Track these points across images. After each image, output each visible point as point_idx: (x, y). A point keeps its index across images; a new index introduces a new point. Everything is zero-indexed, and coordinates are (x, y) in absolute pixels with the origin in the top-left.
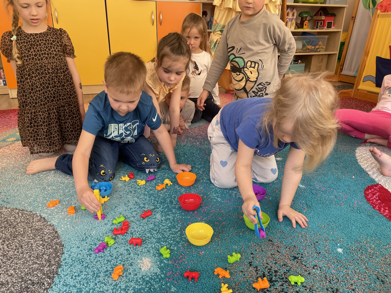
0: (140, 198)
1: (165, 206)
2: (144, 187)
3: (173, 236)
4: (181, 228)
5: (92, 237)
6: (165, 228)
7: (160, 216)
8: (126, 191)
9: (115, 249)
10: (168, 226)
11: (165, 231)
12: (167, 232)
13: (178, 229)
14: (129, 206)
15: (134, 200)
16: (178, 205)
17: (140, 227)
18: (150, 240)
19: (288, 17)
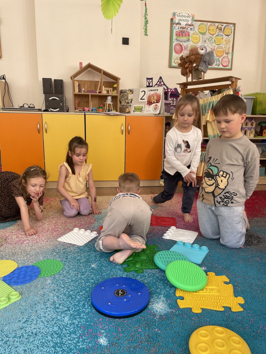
0: (59, 297)
1: (77, 309)
2: (68, 287)
3: (69, 342)
4: (80, 335)
5: (3, 332)
6: (66, 332)
7: (67, 319)
8: (51, 289)
9: (16, 348)
10: (70, 331)
11: (65, 336)
12: (67, 337)
13: (77, 335)
14: (47, 304)
15: (53, 299)
16: (89, 309)
17: (46, 328)
18: (48, 343)
19: (247, 127)
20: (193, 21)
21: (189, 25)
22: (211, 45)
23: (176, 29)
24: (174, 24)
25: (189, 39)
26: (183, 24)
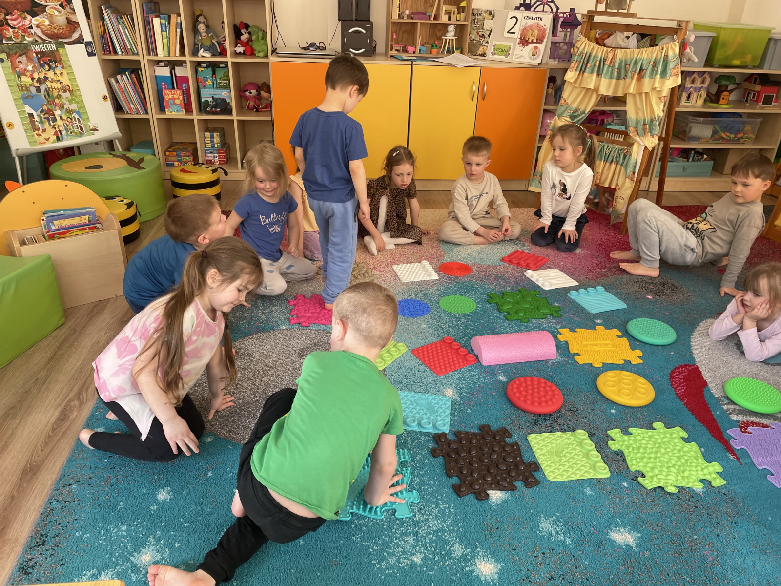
4: (478, 373)
19: (693, 86)
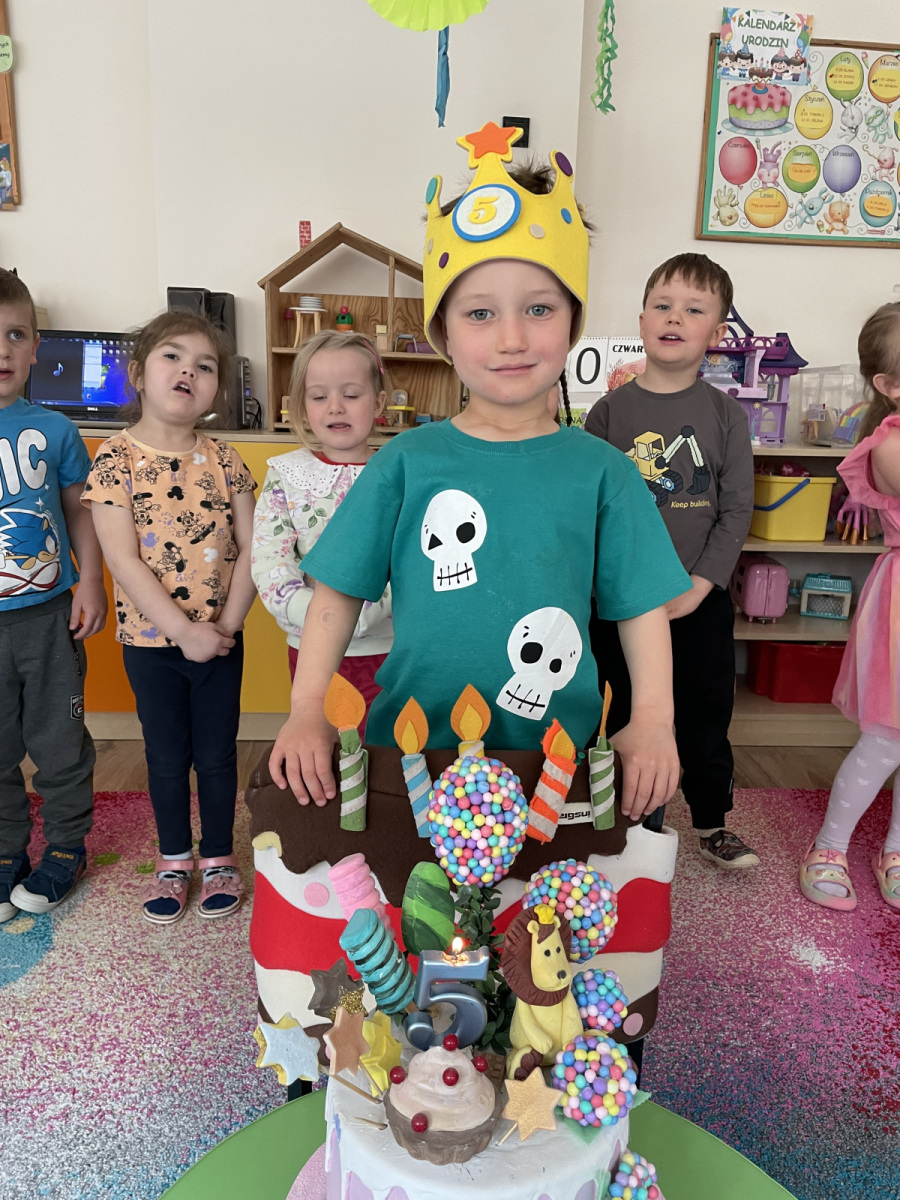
20: (805, 46)
21: (789, 62)
22: (880, 143)
23: (733, 78)
24: (722, 57)
25: (786, 122)
26: (763, 56)
